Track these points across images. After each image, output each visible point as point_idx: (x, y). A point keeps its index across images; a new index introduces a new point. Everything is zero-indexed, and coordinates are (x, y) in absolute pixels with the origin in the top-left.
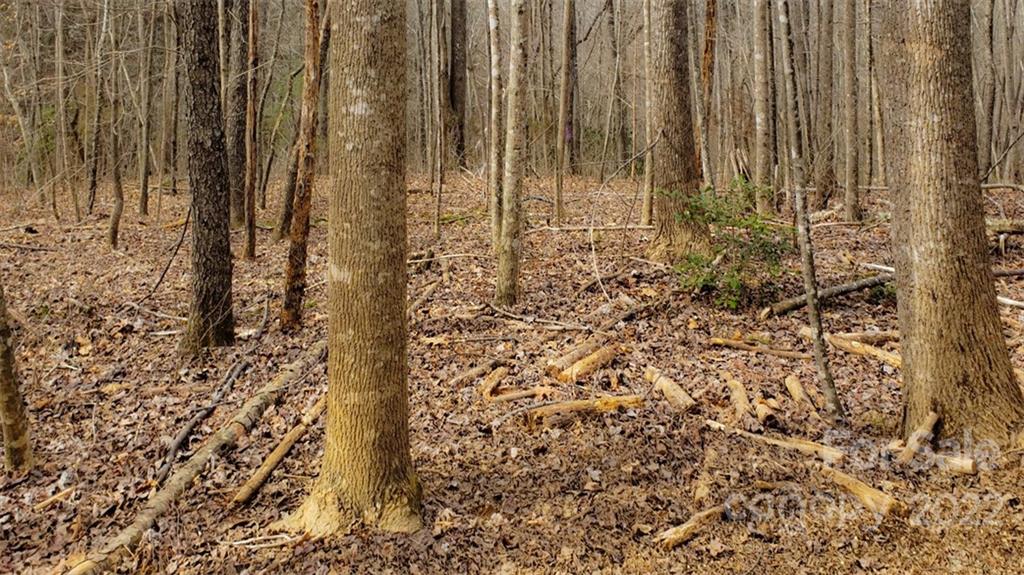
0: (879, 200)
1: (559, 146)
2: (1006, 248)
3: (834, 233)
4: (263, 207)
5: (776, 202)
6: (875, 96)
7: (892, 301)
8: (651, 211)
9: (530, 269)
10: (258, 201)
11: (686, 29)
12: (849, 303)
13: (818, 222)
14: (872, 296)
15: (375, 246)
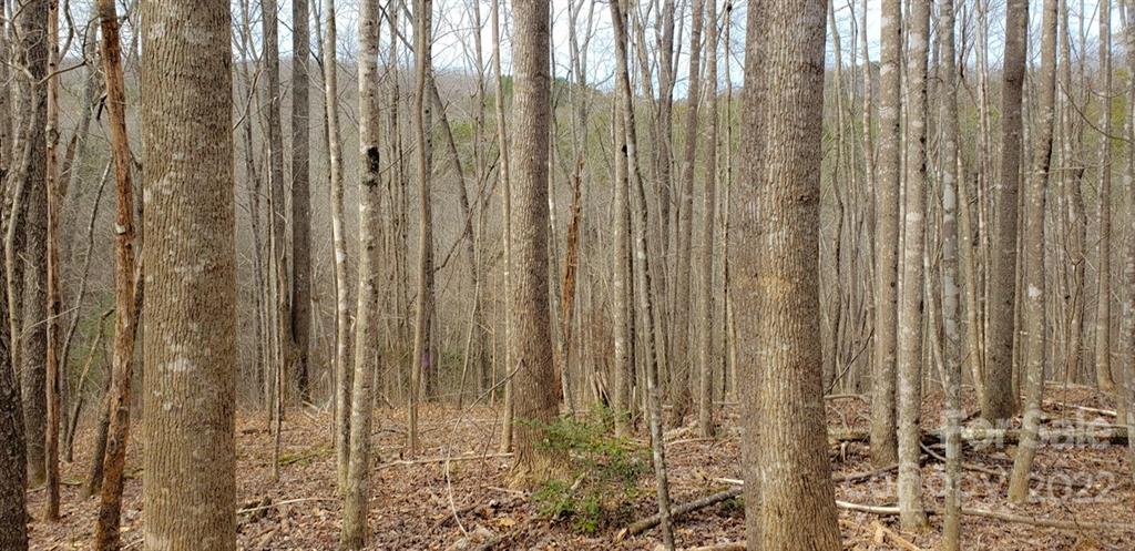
0: (732, 415)
1: (414, 376)
2: (846, 455)
3: (689, 450)
4: (70, 460)
5: (634, 421)
6: (730, 315)
7: (741, 512)
8: (511, 437)
9: (380, 508)
10: (63, 453)
11: (547, 260)
12: (701, 518)
13: (673, 440)
14: (723, 510)
15: (200, 511)
